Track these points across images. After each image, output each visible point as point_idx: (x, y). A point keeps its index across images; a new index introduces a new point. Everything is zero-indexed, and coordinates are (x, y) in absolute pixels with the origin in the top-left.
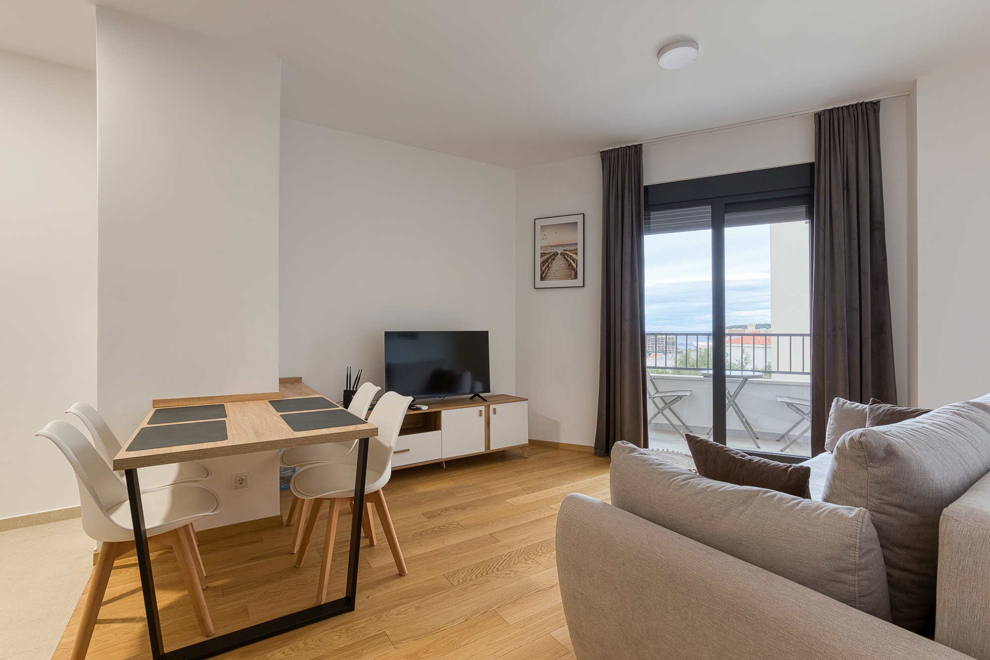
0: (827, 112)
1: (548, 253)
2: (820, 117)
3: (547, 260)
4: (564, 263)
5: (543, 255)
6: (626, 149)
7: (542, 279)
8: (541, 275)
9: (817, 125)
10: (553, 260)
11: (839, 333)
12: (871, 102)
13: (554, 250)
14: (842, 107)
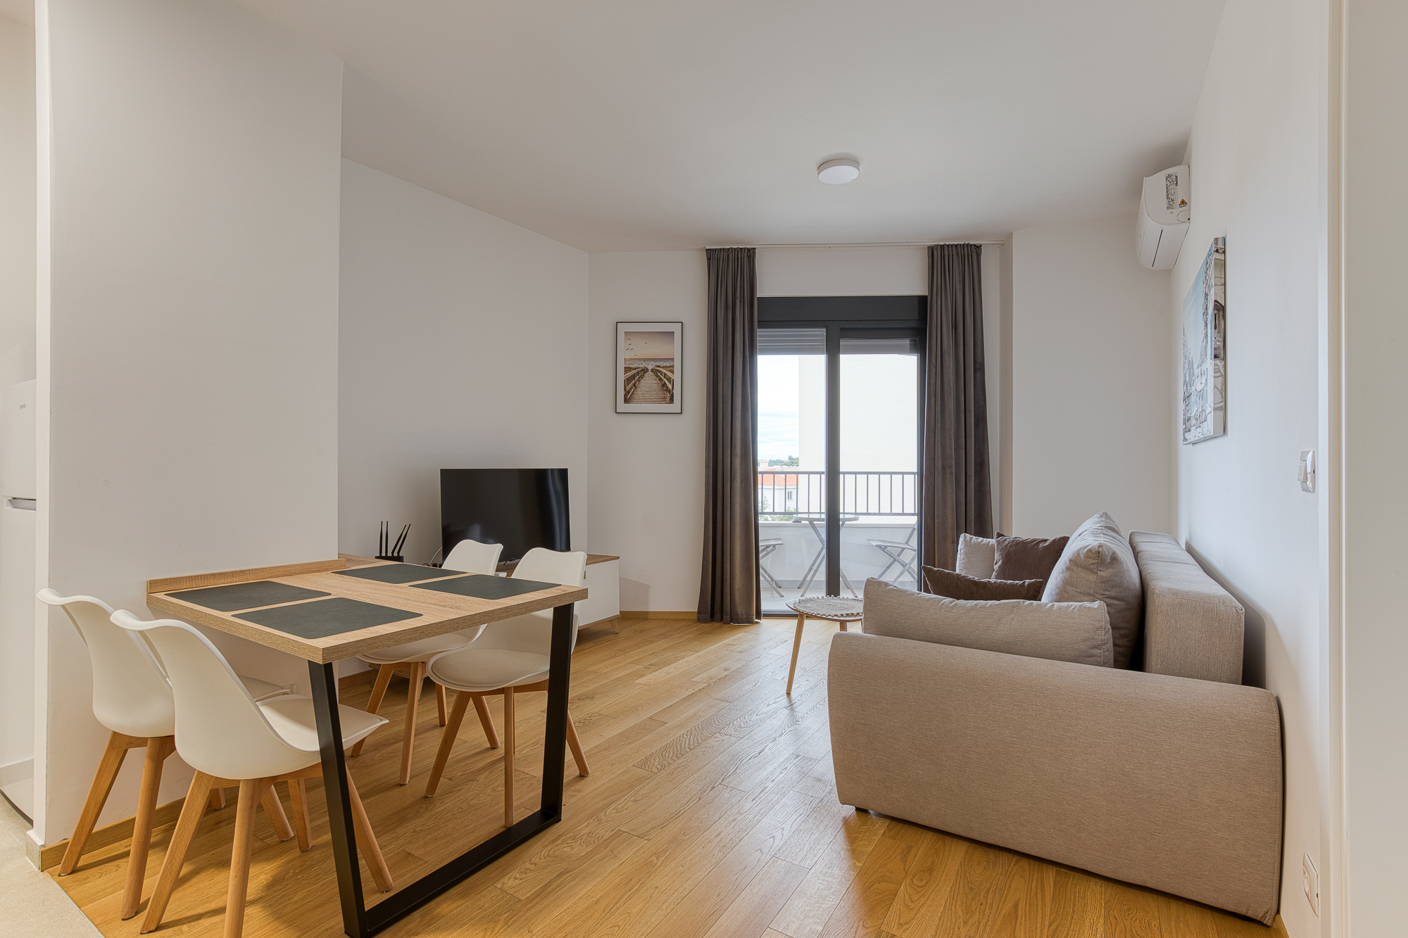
0: (939, 247)
1: (635, 369)
2: (933, 251)
3: (633, 377)
4: (655, 382)
5: (627, 369)
6: (738, 251)
7: (626, 401)
8: (625, 396)
9: (931, 258)
10: (642, 377)
11: (948, 471)
12: (975, 245)
13: (643, 365)
14: (952, 245)
